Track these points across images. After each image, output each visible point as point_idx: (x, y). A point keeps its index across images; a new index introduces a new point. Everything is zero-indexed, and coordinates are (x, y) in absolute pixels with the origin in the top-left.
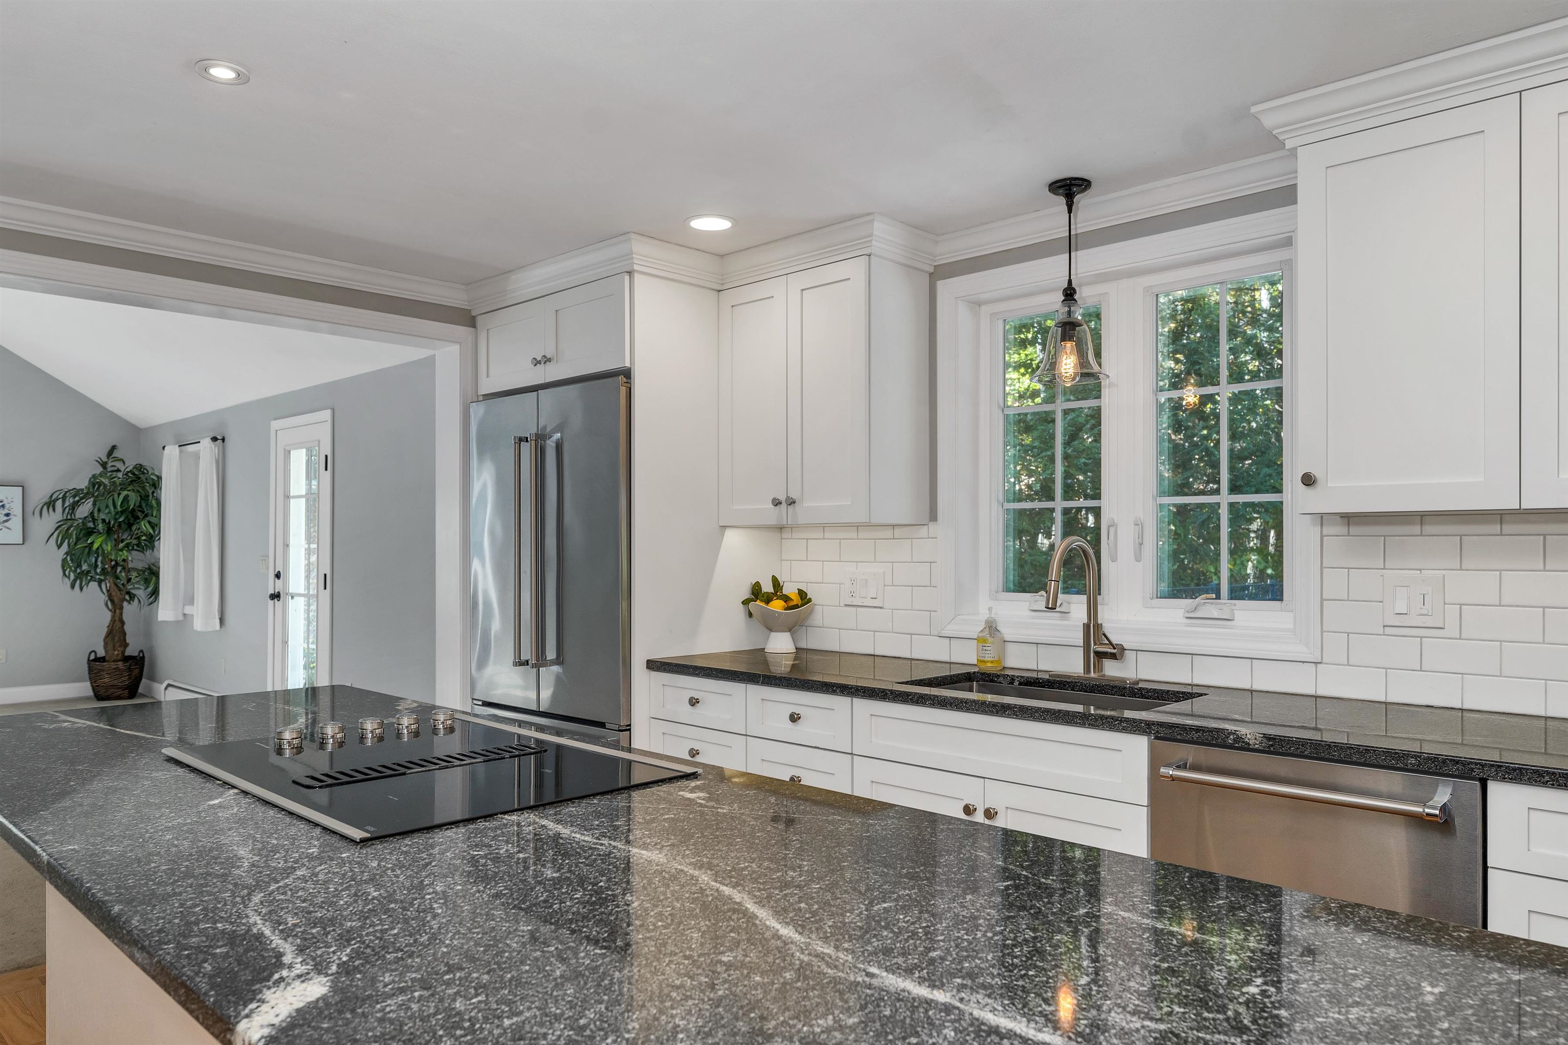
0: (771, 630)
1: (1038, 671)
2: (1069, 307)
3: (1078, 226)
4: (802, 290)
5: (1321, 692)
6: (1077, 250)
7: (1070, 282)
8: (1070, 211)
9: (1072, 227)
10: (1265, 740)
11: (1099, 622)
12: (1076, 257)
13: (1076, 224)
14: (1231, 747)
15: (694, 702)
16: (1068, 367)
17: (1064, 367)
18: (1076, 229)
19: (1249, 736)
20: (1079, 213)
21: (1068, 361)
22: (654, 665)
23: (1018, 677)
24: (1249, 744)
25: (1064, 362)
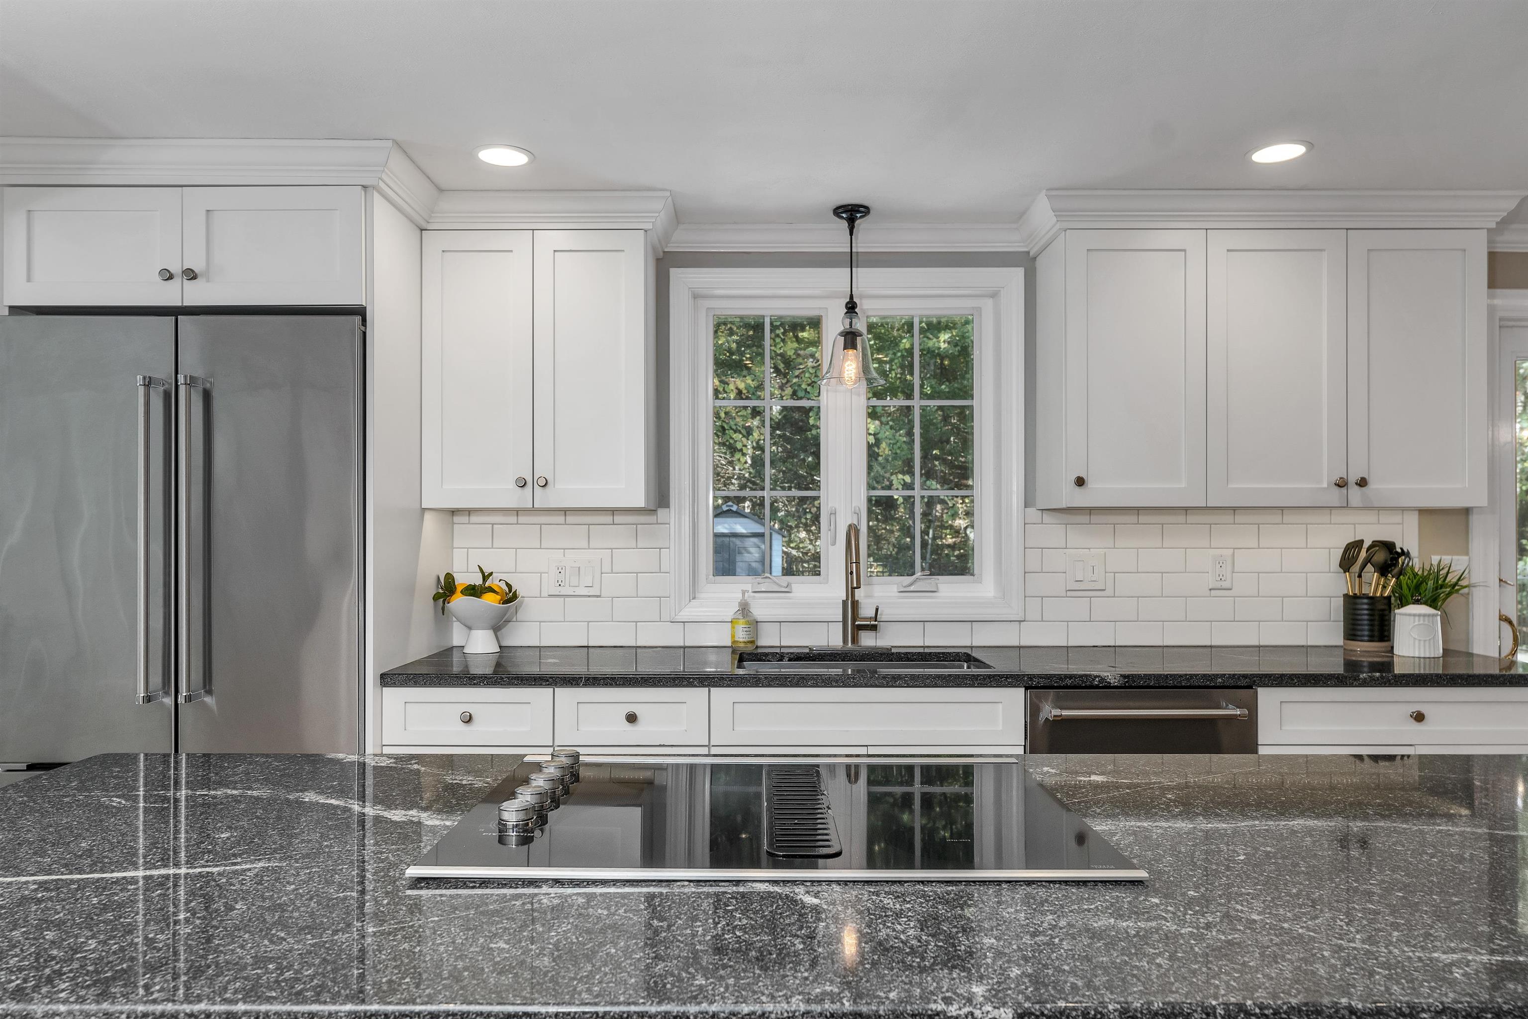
0: (470, 628)
1: (781, 647)
2: (851, 319)
3: (859, 245)
4: (555, 251)
5: (1023, 644)
6: (857, 267)
7: (851, 297)
8: (851, 234)
9: (853, 245)
10: (1122, 678)
11: (856, 598)
12: (857, 273)
13: (857, 243)
14: (1097, 687)
15: (468, 720)
16: (850, 372)
17: (846, 372)
18: (857, 247)
19: (1110, 677)
20: (860, 236)
21: (850, 368)
22: (387, 679)
23: (788, 653)
24: (1110, 683)
25: (847, 368)
